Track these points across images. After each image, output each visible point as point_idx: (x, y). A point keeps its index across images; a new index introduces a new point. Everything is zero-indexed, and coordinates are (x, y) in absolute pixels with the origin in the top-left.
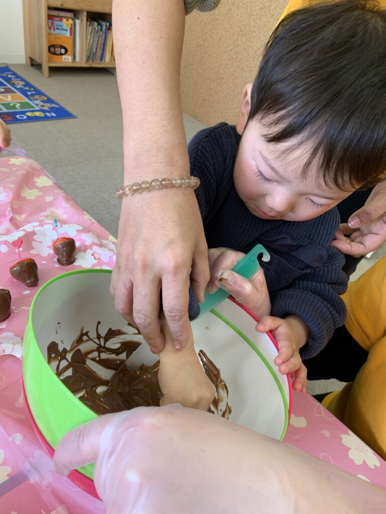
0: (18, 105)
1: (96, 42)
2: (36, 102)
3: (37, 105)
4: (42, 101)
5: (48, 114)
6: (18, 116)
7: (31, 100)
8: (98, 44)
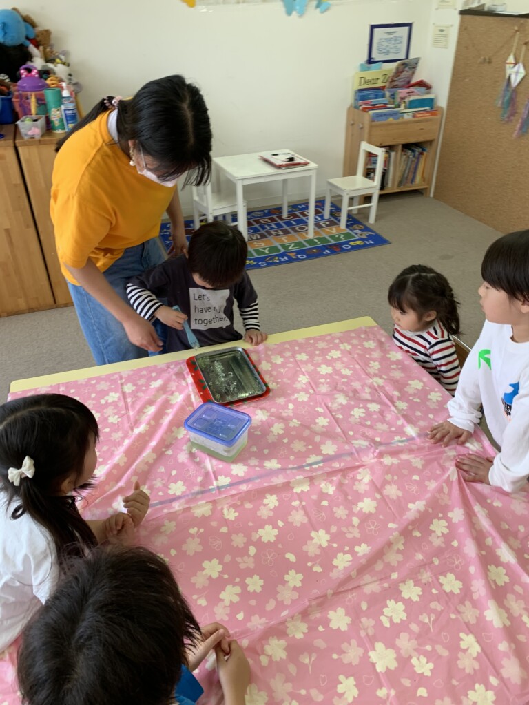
0: (342, 236)
1: (408, 168)
2: (356, 231)
3: (356, 234)
4: (360, 230)
5: (367, 242)
6: (343, 246)
7: (351, 230)
8: (410, 169)
